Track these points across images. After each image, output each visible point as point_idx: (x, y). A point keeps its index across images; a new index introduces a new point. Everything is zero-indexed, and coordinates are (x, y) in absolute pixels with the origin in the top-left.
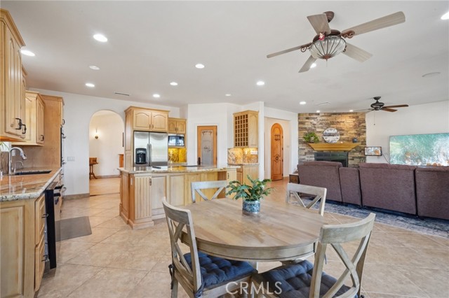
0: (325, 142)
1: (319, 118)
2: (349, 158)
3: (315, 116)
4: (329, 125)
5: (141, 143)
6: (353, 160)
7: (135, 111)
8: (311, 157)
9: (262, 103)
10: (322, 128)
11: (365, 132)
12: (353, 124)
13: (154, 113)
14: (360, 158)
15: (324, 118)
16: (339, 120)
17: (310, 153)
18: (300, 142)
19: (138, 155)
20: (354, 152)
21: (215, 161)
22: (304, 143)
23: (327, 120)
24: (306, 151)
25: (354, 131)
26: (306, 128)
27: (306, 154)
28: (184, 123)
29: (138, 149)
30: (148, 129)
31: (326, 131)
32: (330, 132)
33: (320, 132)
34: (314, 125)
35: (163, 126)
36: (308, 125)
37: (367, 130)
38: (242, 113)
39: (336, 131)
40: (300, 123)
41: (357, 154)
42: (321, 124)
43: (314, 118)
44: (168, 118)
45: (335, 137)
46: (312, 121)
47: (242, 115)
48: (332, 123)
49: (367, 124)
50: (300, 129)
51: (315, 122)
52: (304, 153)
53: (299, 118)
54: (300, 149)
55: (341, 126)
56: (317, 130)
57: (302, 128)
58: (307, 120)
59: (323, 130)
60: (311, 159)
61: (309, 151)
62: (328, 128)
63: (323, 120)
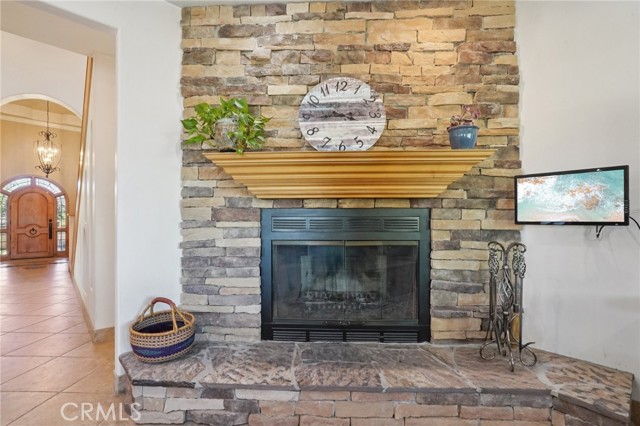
0: (309, 148)
1: (283, 28)
2: (437, 237)
4: (329, 63)
6: (452, 246)
10: (295, 77)
11: (513, 99)
12: (452, 57)
14: (491, 236)
15: (307, 27)
16: (383, 39)
17: (237, 211)
18: (190, 153)
20: (459, 206)
23: (324, 37)
24: (219, 201)
25: (456, 96)
26: (214, 81)
27: (217, 216)
31: (316, 94)
32: (335, 96)
33: (286, 101)
34: (259, 62)
36: (228, 67)
37: (526, 91)
39: (366, 92)
40: (191, 56)
41: (478, 219)
42: (292, 57)
43: (257, 31)
45: (360, 125)
46: (251, 44)
48: (350, 54)
49: (525, 60)
50: (191, 87)
51: (263, 51)
53: (185, 33)
54: (189, 193)
55: (394, 70)
56: (273, 90)
57: (197, 82)
58: (225, 42)
59: (302, 89)
60: (240, 243)
61: (231, 204)
62: (324, 76)
63: (301, 39)
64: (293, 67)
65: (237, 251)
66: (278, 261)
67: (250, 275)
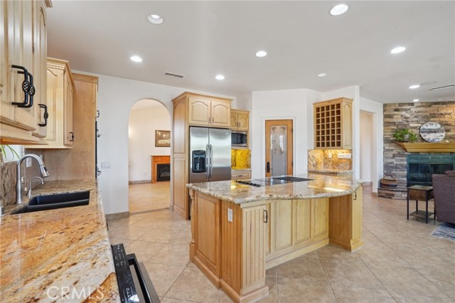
0: (423, 140)
1: (413, 109)
3: (408, 107)
4: (427, 119)
5: (198, 143)
7: (190, 99)
8: (402, 160)
9: (357, 88)
10: (418, 122)
13: (215, 102)
15: (420, 109)
17: (400, 155)
18: (386, 141)
19: (195, 160)
21: (290, 167)
22: (392, 142)
23: (425, 112)
24: (395, 152)
26: (394, 123)
27: (394, 156)
28: (247, 116)
29: (195, 152)
30: (206, 124)
31: (424, 126)
32: (430, 127)
33: (415, 128)
34: (406, 118)
35: (225, 121)
36: (398, 118)
38: (329, 101)
39: (439, 126)
40: (386, 116)
42: (416, 117)
43: (406, 110)
44: (231, 110)
45: (438, 134)
46: (404, 113)
47: (330, 104)
48: (433, 116)
50: (386, 124)
51: (408, 115)
52: (392, 156)
53: (384, 111)
54: (385, 151)
56: (411, 125)
57: (389, 123)
58: (396, 113)
59: (420, 125)
60: (401, 163)
61: (399, 153)
62: (426, 122)
63: (419, 112)
64: (416, 119)
65: (401, 165)
66: (412, 167)
67: (404, 170)
